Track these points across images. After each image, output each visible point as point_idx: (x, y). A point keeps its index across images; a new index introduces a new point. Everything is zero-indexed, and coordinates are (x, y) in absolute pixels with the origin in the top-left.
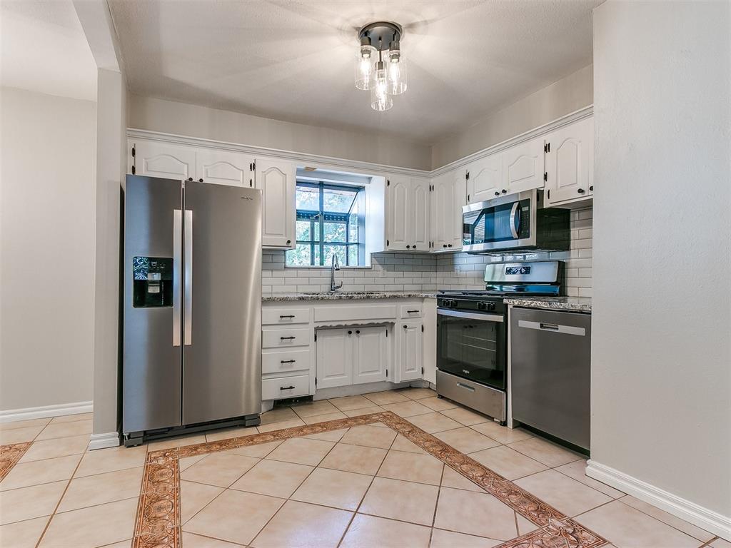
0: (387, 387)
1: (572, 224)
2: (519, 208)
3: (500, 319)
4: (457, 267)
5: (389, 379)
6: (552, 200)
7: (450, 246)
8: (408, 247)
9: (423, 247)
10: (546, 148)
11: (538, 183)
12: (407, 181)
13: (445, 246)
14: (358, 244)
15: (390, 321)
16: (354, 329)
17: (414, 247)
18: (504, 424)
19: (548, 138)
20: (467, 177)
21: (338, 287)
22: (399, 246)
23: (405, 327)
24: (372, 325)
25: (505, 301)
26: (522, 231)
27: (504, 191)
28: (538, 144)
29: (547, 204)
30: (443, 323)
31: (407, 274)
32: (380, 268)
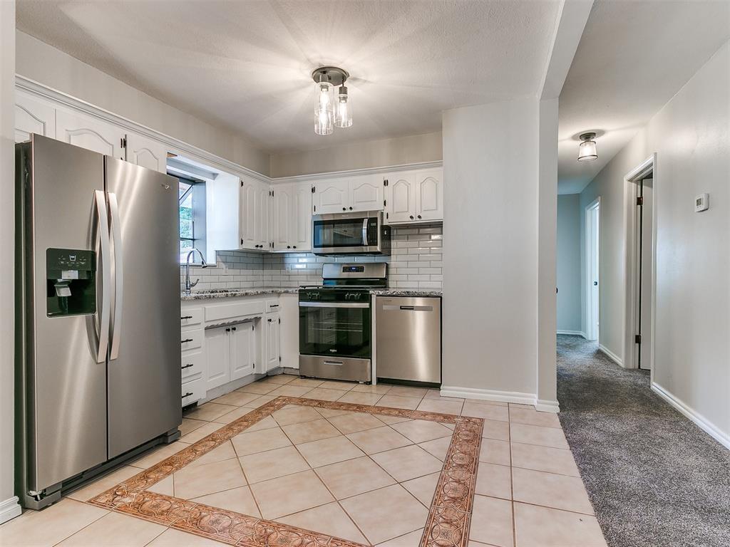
0: (252, 379)
1: (392, 237)
2: (369, 223)
3: (366, 305)
4: (287, 266)
5: (255, 371)
6: (390, 220)
7: (295, 247)
8: (257, 246)
9: (266, 248)
10: (385, 182)
11: (380, 207)
13: (289, 247)
14: (193, 240)
15: (259, 316)
16: (230, 327)
17: (262, 246)
18: (370, 383)
19: (387, 176)
20: (313, 190)
21: (192, 285)
22: (250, 245)
23: (270, 320)
24: (246, 321)
25: (371, 292)
26: (372, 242)
27: (351, 208)
28: (380, 178)
29: (386, 223)
30: (303, 313)
31: (256, 272)
32: (223, 266)
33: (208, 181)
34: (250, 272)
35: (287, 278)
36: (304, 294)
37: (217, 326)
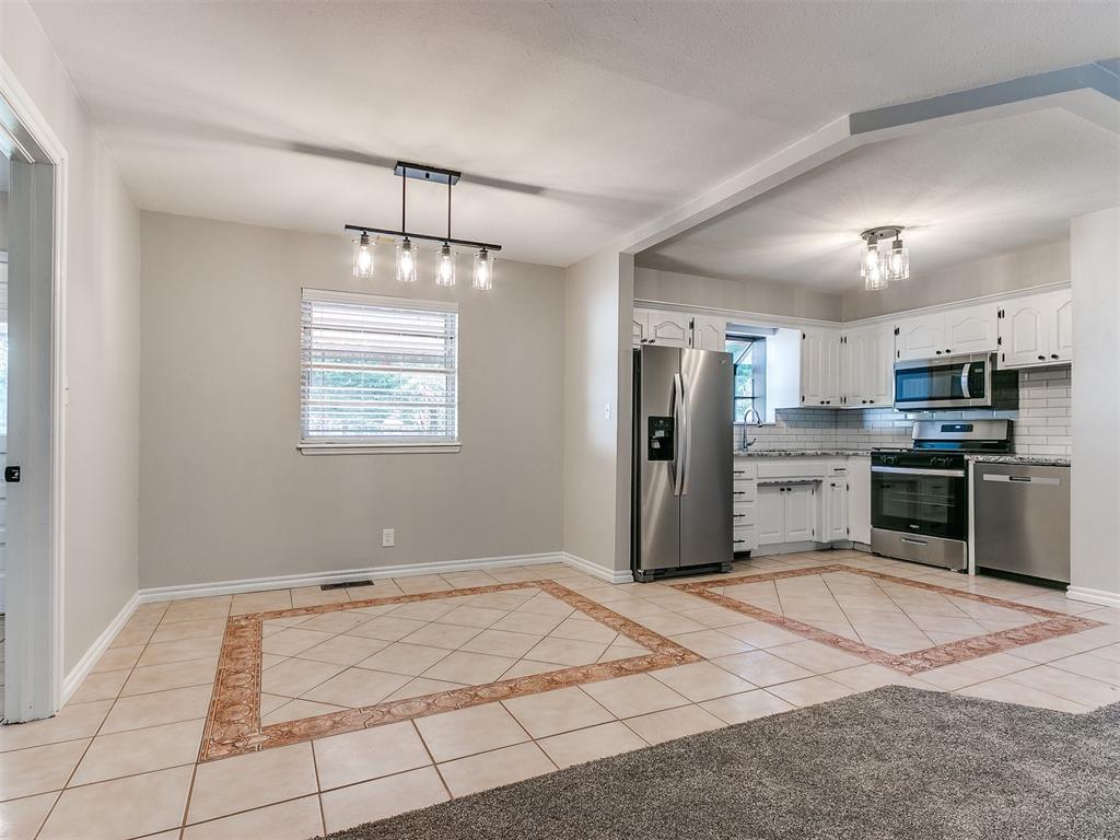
0: (812, 547)
1: (1020, 384)
2: (971, 372)
3: (960, 473)
4: (866, 424)
5: (815, 539)
6: (1007, 362)
7: (871, 402)
8: (823, 403)
9: (835, 404)
10: (999, 314)
11: (992, 347)
12: (822, 333)
13: (864, 402)
14: (753, 398)
15: (819, 479)
16: (785, 487)
17: (828, 402)
18: (966, 572)
19: (1002, 306)
20: (897, 332)
21: (750, 444)
22: (813, 402)
23: (833, 485)
24: (803, 483)
25: (966, 457)
26: (977, 391)
27: (948, 351)
28: (994, 308)
29: (1000, 367)
30: (878, 483)
31: (825, 431)
32: (784, 424)
33: (768, 337)
34: (818, 431)
35: (866, 439)
36: (878, 457)
37: (770, 484)
